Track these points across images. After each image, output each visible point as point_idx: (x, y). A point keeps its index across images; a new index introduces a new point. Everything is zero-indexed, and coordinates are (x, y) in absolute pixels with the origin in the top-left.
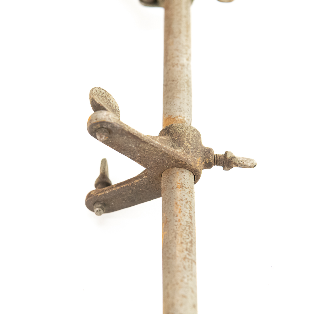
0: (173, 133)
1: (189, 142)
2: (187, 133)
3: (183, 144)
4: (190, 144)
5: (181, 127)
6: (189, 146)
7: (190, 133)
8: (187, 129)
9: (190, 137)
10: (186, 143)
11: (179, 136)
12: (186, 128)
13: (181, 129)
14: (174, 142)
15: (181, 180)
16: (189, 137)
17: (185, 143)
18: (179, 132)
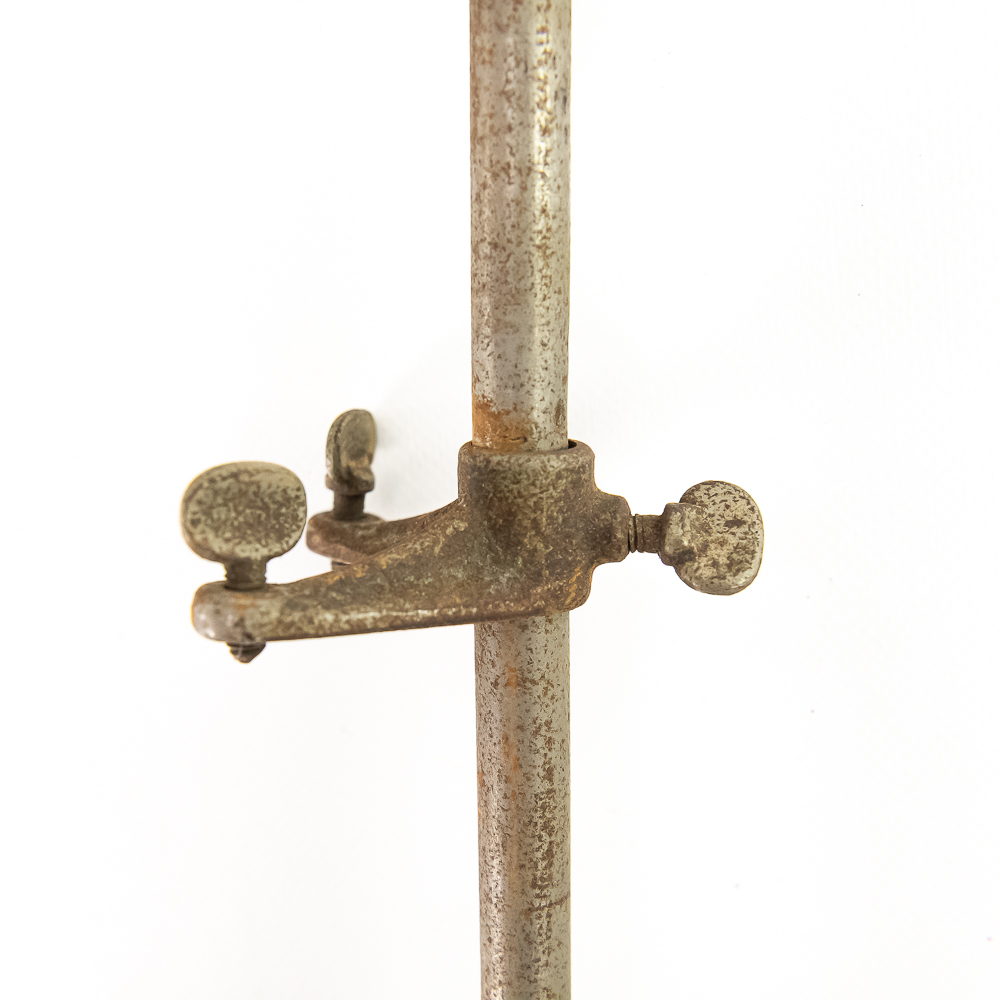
0: (491, 499)
1: (539, 533)
2: (535, 499)
3: (520, 543)
4: (546, 540)
5: (514, 476)
6: (540, 546)
7: (544, 495)
8: (534, 484)
9: (545, 510)
10: (530, 541)
11: (510, 513)
12: (532, 479)
13: (515, 486)
14: (495, 535)
15: (519, 659)
16: (539, 512)
17: (526, 540)
18: (507, 498)
